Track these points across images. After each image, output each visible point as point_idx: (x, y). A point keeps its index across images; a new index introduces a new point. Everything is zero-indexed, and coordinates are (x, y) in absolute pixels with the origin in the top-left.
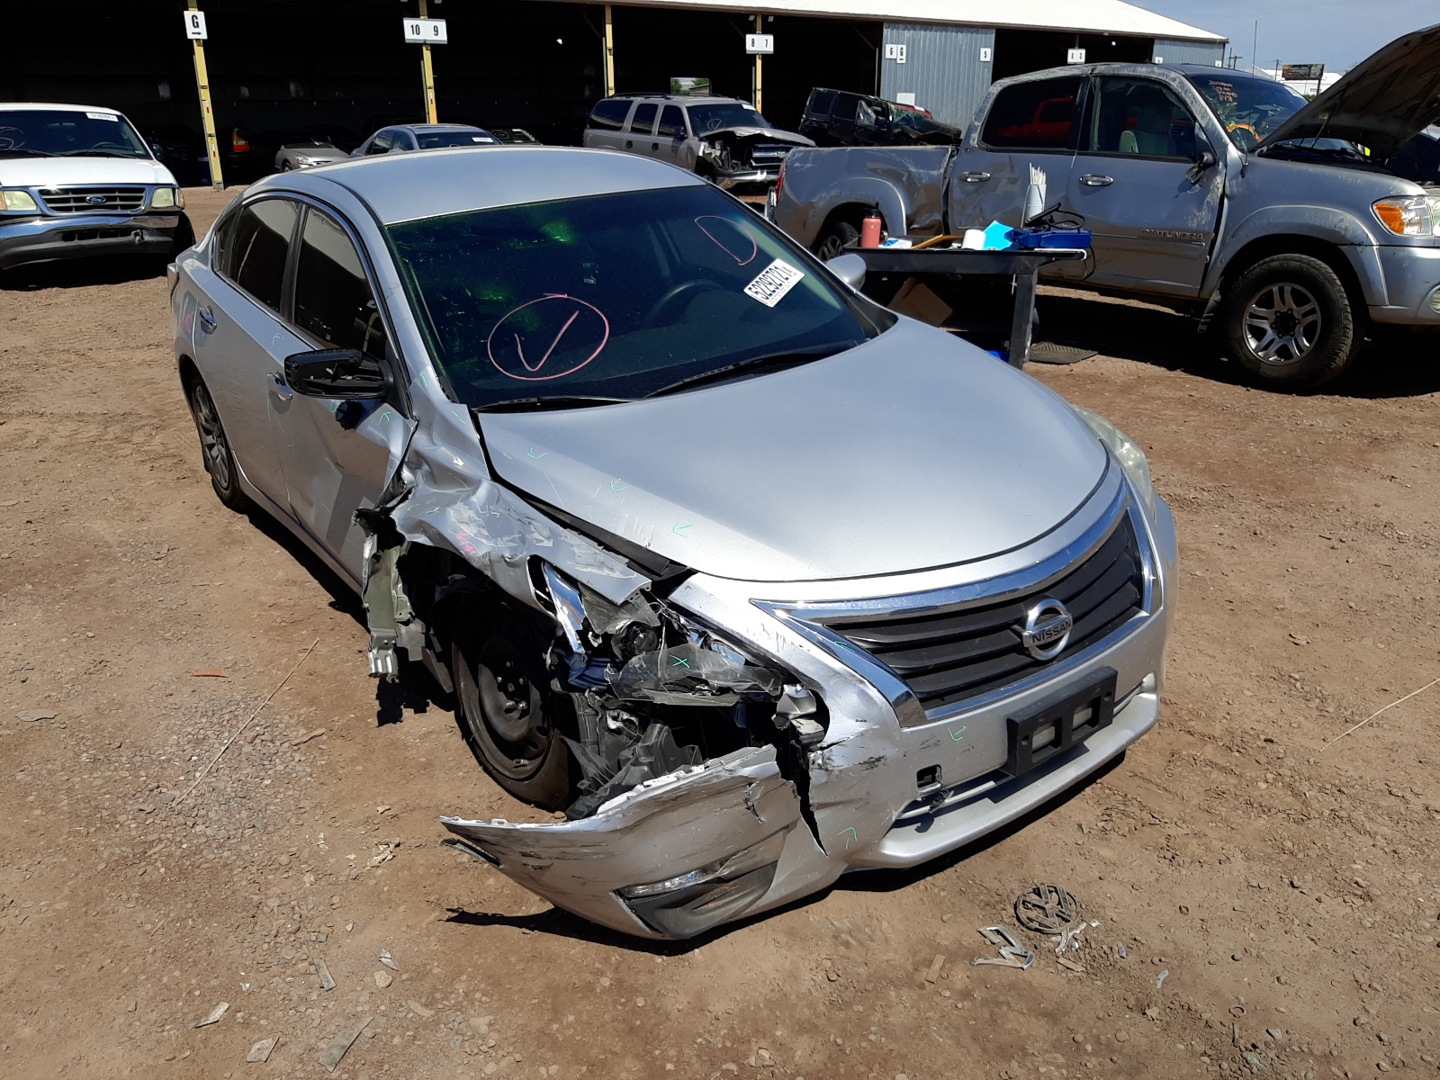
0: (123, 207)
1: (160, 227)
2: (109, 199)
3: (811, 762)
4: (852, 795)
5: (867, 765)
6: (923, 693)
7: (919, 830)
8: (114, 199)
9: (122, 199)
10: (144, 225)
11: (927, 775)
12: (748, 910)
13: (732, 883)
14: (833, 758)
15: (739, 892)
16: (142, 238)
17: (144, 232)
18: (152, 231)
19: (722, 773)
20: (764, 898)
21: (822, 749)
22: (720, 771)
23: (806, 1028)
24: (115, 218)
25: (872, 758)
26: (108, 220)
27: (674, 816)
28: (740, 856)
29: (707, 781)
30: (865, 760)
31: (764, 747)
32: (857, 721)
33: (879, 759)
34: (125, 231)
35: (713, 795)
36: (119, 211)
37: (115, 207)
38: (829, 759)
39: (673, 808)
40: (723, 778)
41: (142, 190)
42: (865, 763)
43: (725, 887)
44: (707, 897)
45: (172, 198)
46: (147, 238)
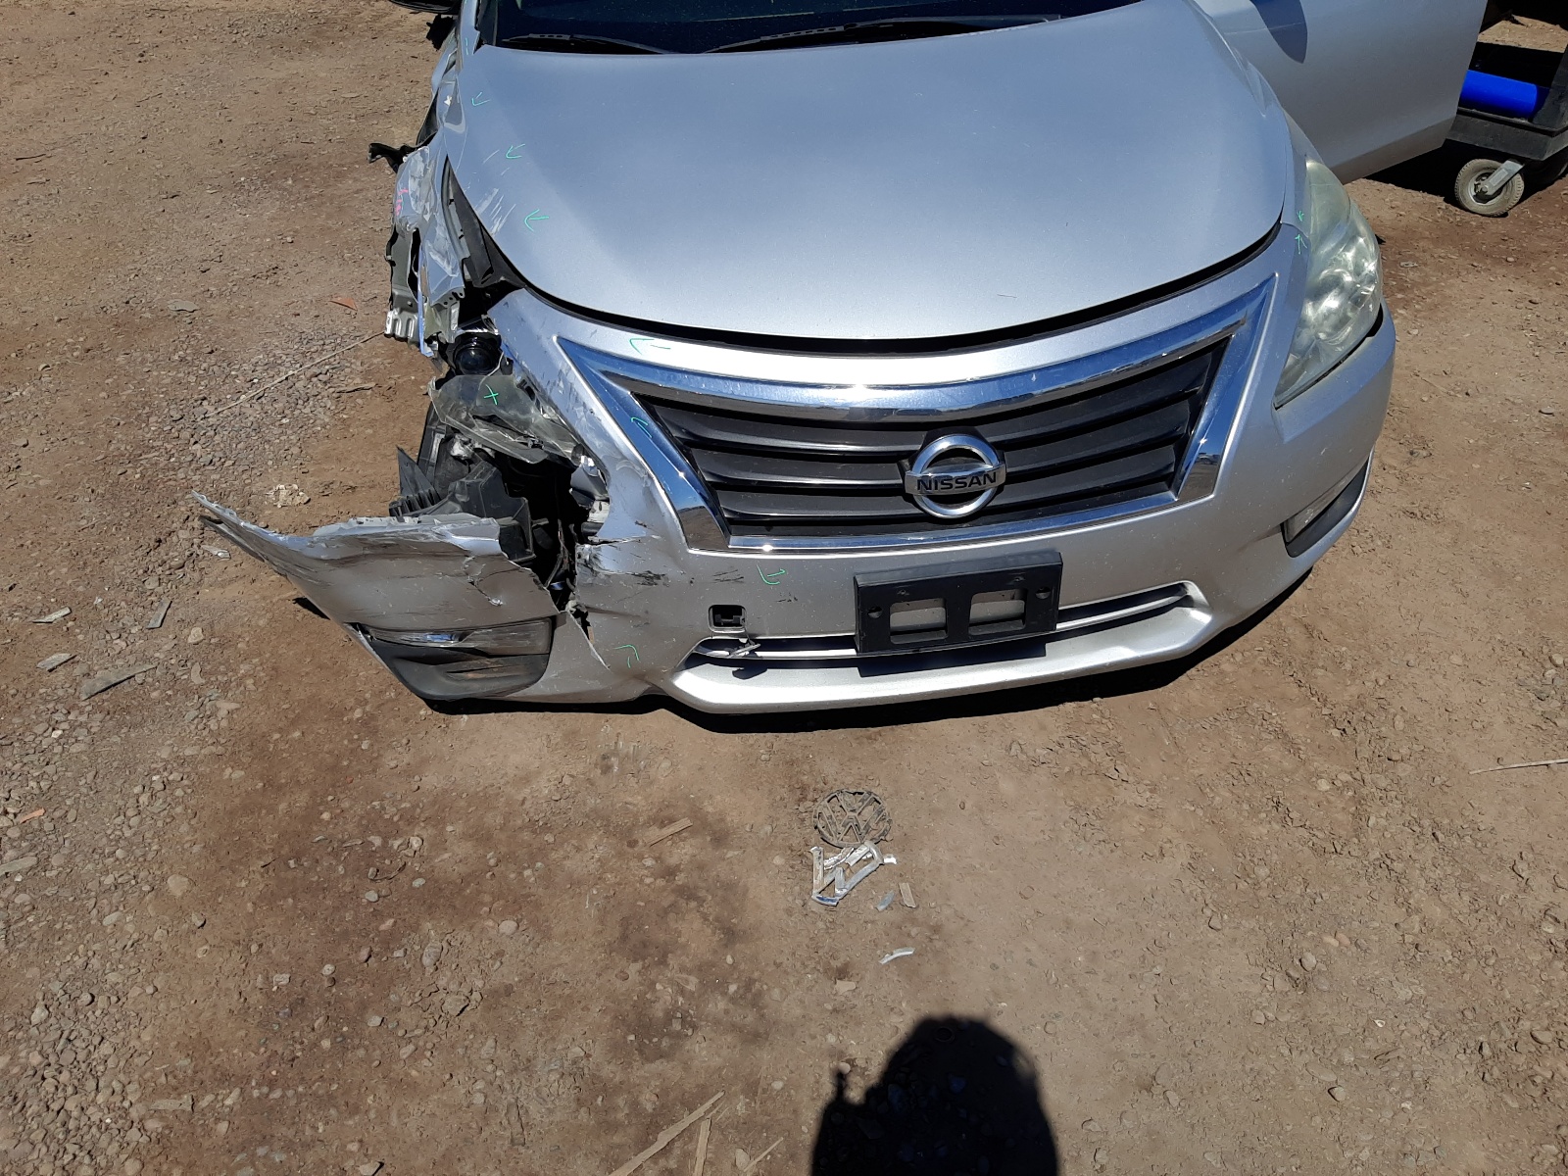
3: (577, 556)
4: (626, 608)
5: (642, 579)
6: (735, 513)
7: (735, 674)
11: (726, 614)
12: (514, 695)
13: (494, 660)
14: (600, 558)
15: (504, 671)
19: (429, 534)
20: (532, 687)
21: (592, 543)
22: (426, 531)
23: (482, 837)
25: (649, 572)
27: (395, 565)
28: (483, 634)
29: (413, 537)
30: (641, 572)
31: (484, 520)
32: (637, 523)
33: (658, 577)
35: (429, 556)
38: (595, 558)
39: (393, 556)
40: (432, 540)
42: (640, 575)
43: (486, 661)
44: (464, 665)
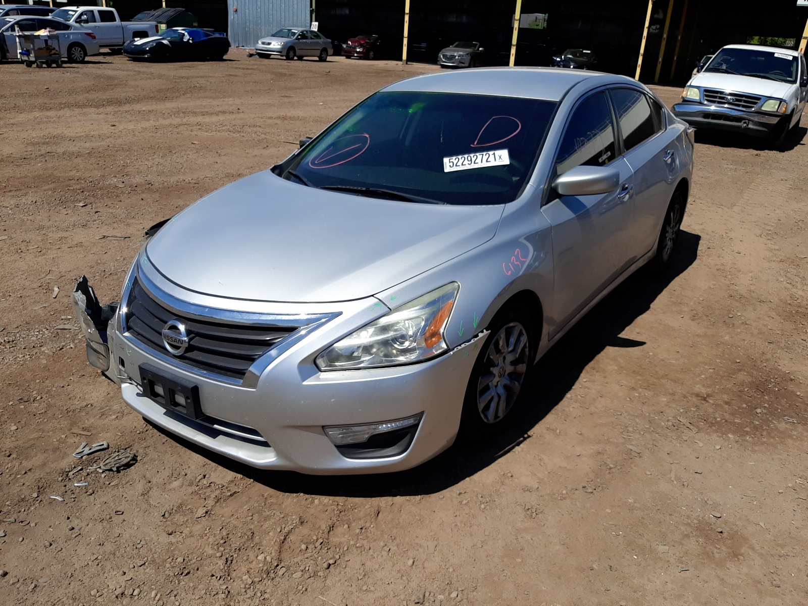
0: (744, 106)
1: (761, 121)
2: (737, 100)
8: (740, 101)
9: (745, 102)
10: (752, 118)
16: (748, 126)
17: (750, 122)
18: (755, 123)
24: (736, 111)
26: (731, 112)
34: (739, 119)
36: (740, 108)
37: (739, 105)
41: (759, 99)
45: (777, 107)
46: (751, 126)
